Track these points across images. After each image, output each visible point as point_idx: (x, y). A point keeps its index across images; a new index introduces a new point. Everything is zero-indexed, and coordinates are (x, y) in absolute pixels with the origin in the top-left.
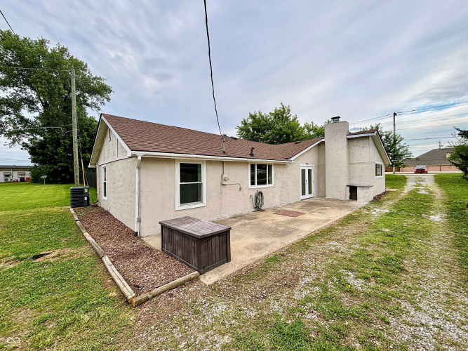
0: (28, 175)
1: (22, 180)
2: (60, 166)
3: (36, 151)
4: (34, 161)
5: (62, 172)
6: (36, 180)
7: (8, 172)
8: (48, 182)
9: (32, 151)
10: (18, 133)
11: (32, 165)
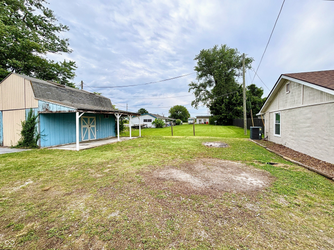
0: (208, 120)
1: (205, 123)
2: (223, 116)
3: (212, 108)
4: (212, 113)
5: (224, 119)
6: (212, 123)
7: (200, 119)
8: (218, 124)
9: (211, 108)
10: (206, 99)
11: (211, 115)
